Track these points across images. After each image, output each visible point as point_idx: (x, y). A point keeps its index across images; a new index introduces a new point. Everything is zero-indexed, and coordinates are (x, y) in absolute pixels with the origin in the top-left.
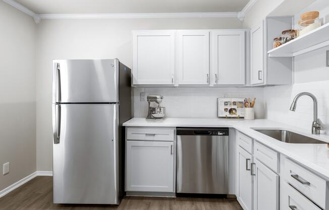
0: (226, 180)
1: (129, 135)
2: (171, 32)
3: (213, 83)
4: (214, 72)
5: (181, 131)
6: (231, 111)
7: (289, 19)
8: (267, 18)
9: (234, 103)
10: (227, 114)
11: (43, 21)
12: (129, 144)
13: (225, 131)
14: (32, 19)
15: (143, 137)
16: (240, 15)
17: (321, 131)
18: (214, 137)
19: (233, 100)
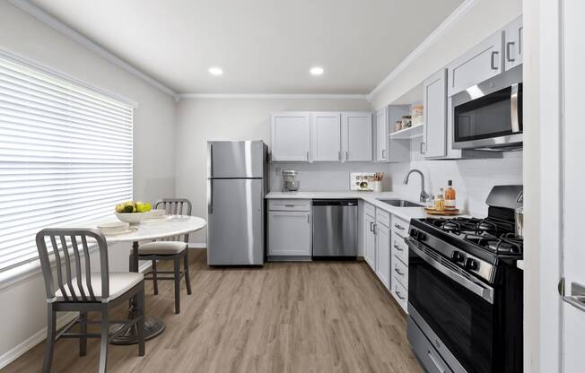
0: (356, 245)
1: (271, 206)
2: (306, 114)
3: (344, 160)
4: (345, 149)
5: (317, 203)
6: (362, 185)
7: (407, 107)
8: (390, 106)
9: (366, 177)
10: (359, 187)
11: (182, 99)
12: (271, 214)
13: (355, 202)
14: (173, 98)
15: (283, 208)
16: (368, 97)
17: (427, 200)
18: (345, 207)
19: (365, 174)
